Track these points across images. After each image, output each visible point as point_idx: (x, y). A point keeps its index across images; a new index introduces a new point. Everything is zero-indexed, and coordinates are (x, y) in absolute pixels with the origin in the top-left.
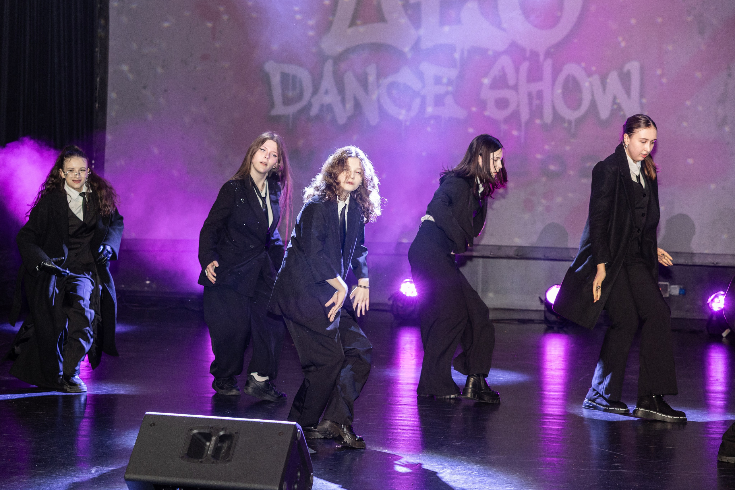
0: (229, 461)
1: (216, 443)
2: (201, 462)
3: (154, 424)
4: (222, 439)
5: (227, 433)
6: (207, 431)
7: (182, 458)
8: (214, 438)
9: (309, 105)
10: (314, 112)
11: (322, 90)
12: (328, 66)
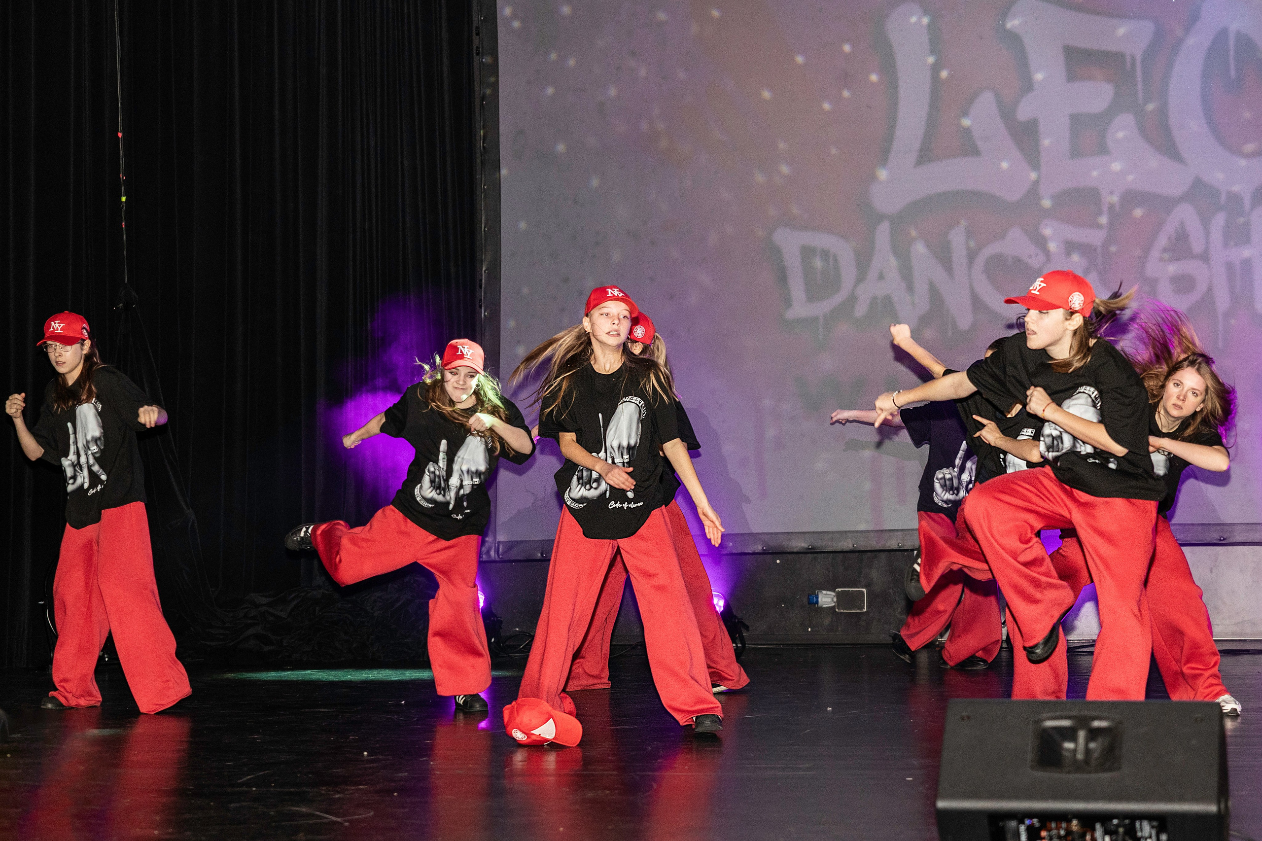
0: (1119, 768)
1: (1086, 744)
2: (1069, 773)
3: (969, 717)
4: (1094, 734)
5: (1103, 724)
6: (1066, 723)
7: (1032, 767)
8: (1082, 735)
9: (852, 300)
10: (860, 310)
11: (873, 274)
12: (883, 233)
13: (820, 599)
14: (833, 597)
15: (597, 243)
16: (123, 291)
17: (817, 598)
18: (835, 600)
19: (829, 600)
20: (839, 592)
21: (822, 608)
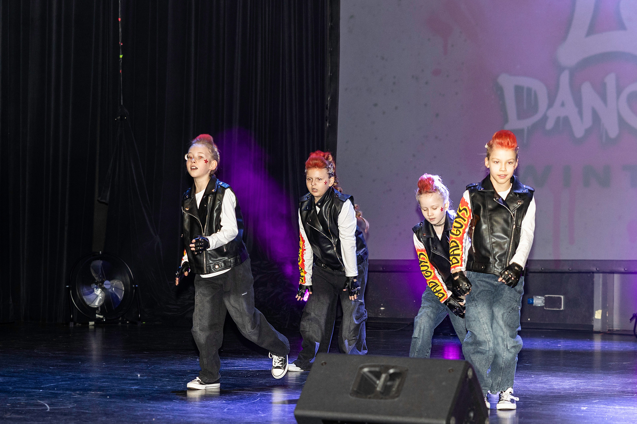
0: (398, 397)
1: (385, 382)
2: (370, 398)
3: (325, 363)
4: (392, 377)
6: (377, 369)
7: (351, 394)
8: (384, 376)
9: (545, 119)
10: (550, 125)
11: (558, 102)
12: (565, 78)
13: (534, 301)
14: (543, 300)
15: (394, 83)
16: (120, 109)
17: (533, 300)
18: (544, 302)
19: (540, 302)
20: (546, 298)
21: (536, 307)
